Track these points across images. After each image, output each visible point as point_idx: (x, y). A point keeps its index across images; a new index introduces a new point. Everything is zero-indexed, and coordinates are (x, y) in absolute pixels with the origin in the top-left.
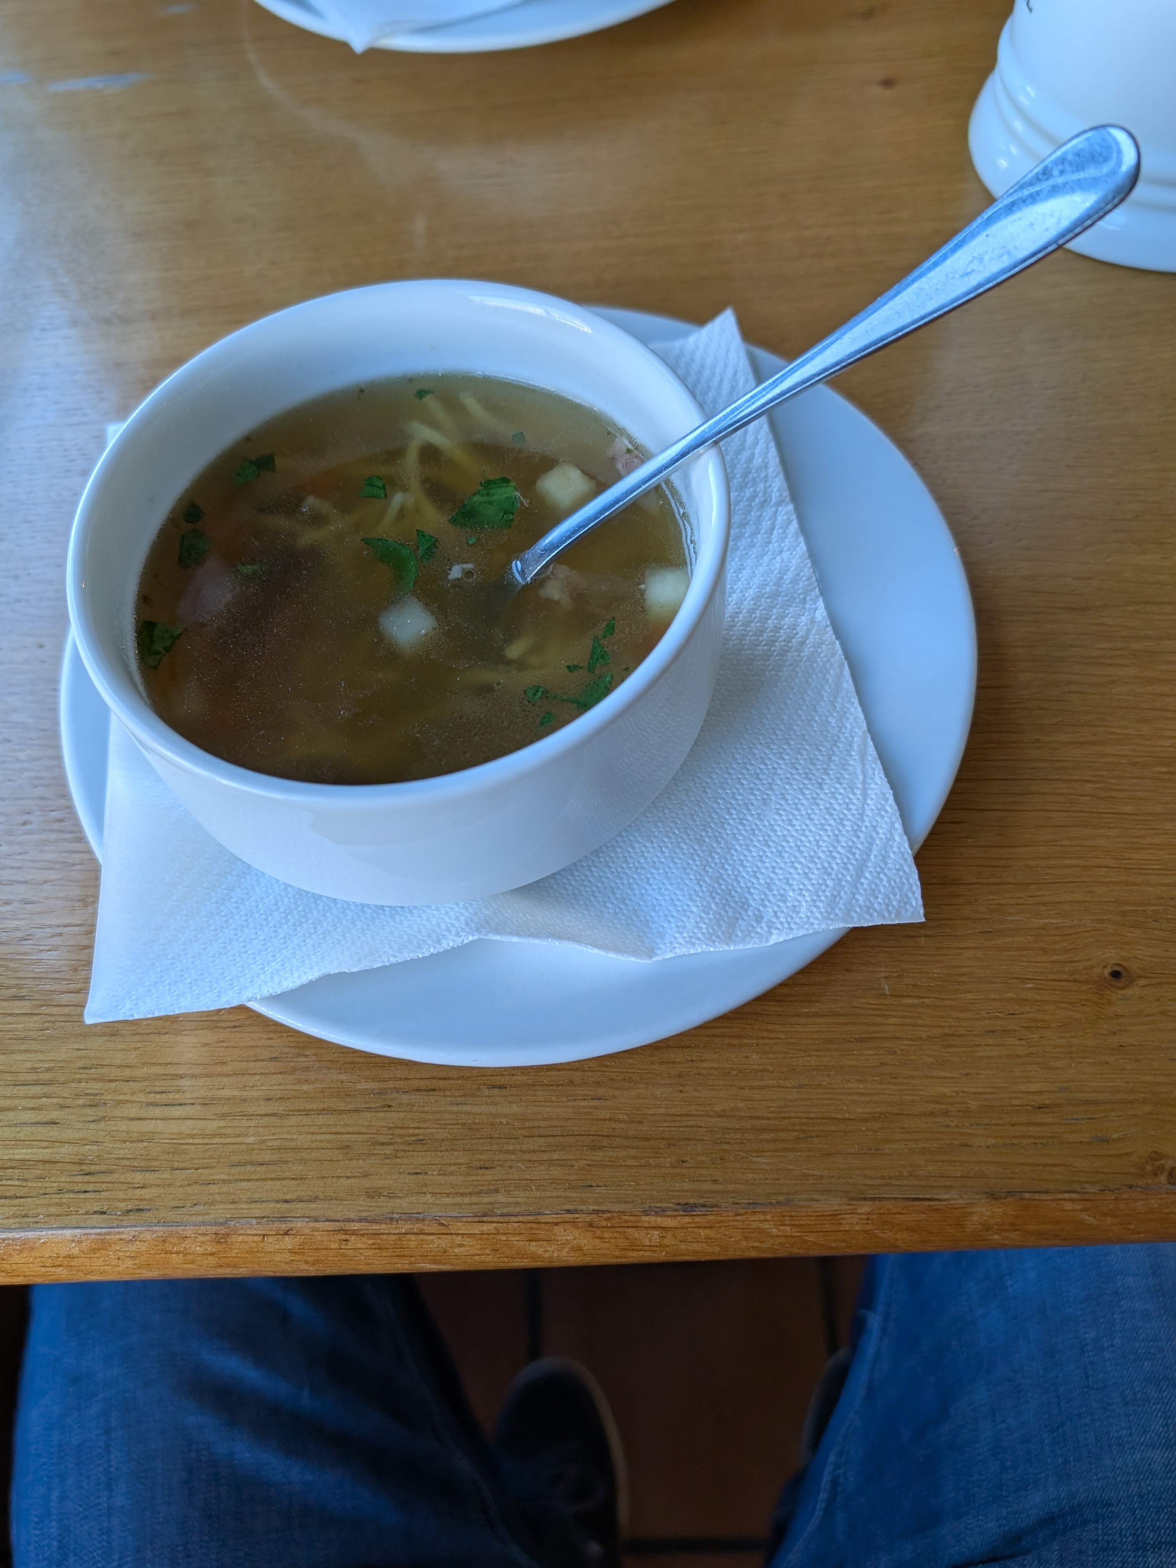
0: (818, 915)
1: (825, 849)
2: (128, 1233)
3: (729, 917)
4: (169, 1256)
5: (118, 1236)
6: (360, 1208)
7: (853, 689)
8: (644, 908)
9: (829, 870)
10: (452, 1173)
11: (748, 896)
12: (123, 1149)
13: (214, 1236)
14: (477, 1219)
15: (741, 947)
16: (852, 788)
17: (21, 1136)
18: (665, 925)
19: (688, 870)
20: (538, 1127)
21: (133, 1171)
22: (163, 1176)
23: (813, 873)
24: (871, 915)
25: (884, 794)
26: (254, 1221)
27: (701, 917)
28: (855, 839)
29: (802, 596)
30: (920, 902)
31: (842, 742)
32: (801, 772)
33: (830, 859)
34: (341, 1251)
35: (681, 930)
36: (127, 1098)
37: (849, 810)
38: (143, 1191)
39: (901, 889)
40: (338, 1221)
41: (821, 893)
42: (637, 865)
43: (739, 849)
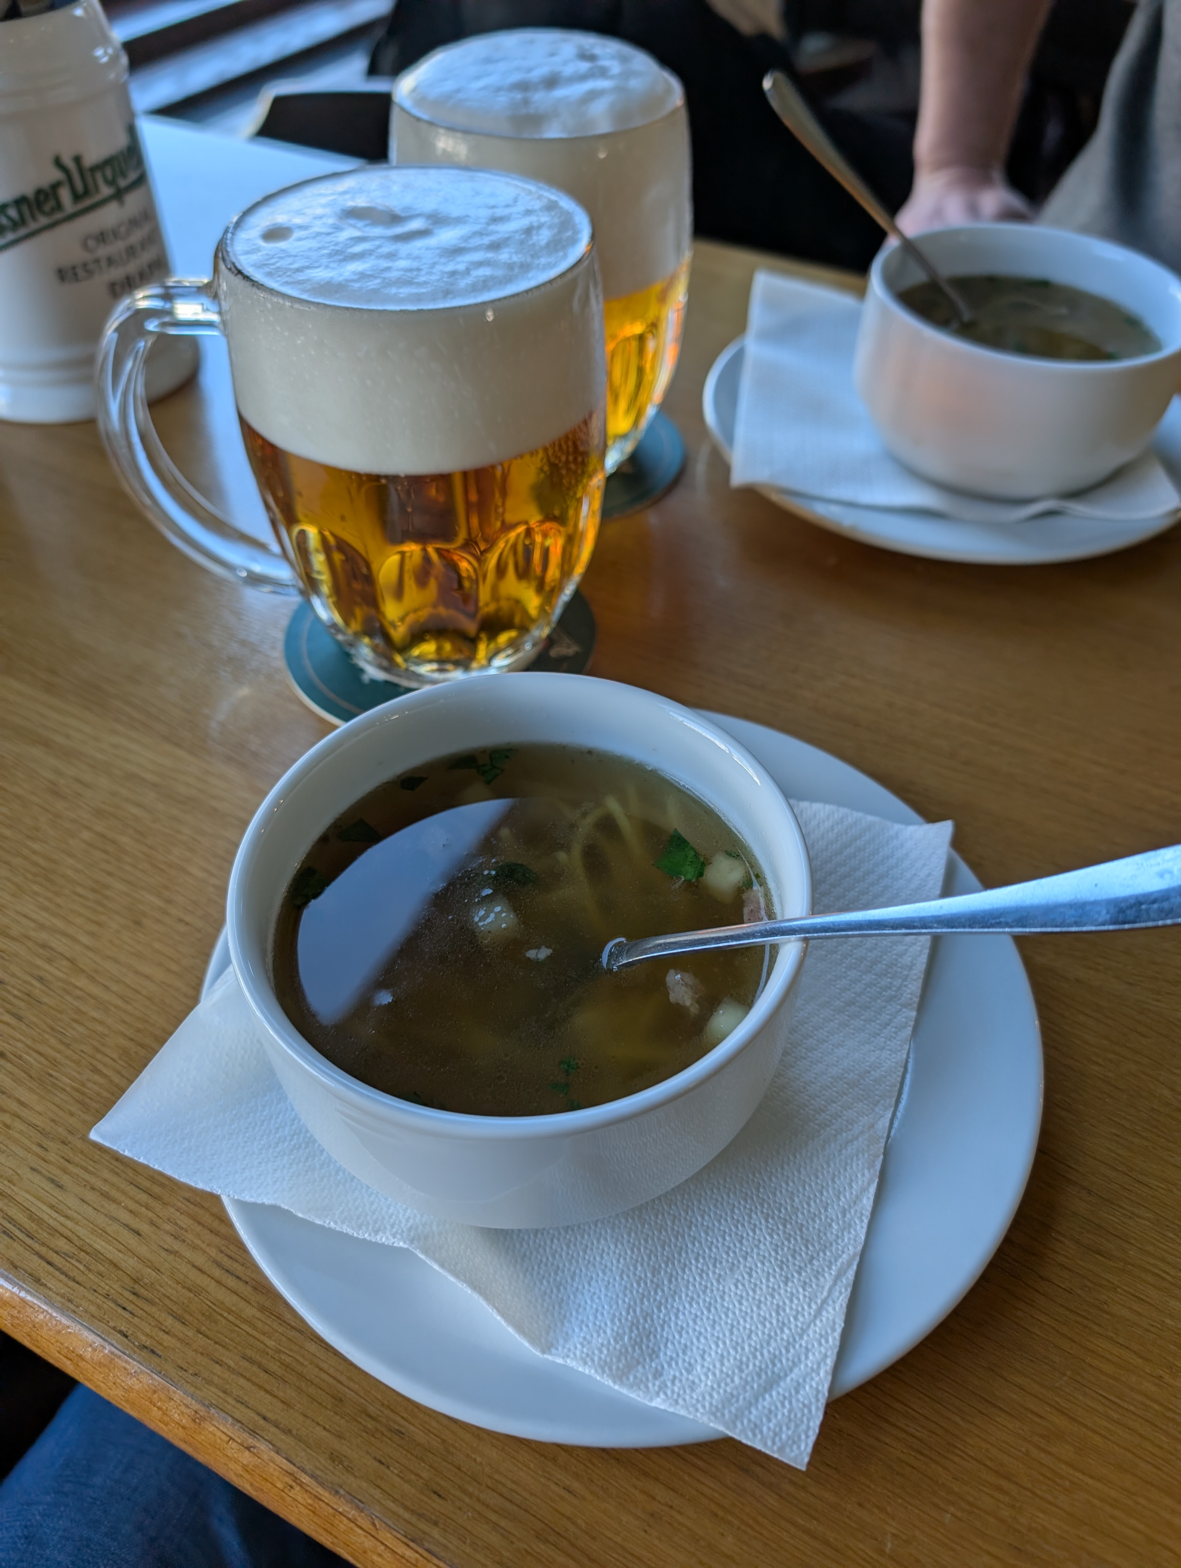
0: (707, 1405)
1: (753, 1344)
2: (134, 1366)
3: (632, 1357)
4: (152, 1406)
5: (124, 1364)
6: (318, 1465)
7: (870, 1209)
8: (571, 1303)
9: (744, 1367)
10: (408, 1482)
11: (662, 1348)
12: (173, 1289)
13: (193, 1413)
14: (405, 1540)
15: (625, 1391)
16: (810, 1299)
17: (109, 1229)
18: (577, 1330)
19: (628, 1292)
20: (504, 1485)
21: (169, 1313)
22: (187, 1333)
23: (729, 1360)
24: (755, 1435)
25: (834, 1323)
26: (230, 1419)
27: (609, 1342)
28: (784, 1351)
29: (877, 1097)
30: (809, 1449)
31: (831, 1251)
32: (779, 1258)
33: (751, 1356)
34: (283, 1494)
35: (585, 1343)
36: (204, 1246)
37: (796, 1318)
38: (166, 1337)
39: (797, 1426)
40: (294, 1465)
41: (723, 1385)
42: (592, 1259)
43: (684, 1298)
